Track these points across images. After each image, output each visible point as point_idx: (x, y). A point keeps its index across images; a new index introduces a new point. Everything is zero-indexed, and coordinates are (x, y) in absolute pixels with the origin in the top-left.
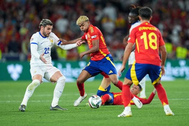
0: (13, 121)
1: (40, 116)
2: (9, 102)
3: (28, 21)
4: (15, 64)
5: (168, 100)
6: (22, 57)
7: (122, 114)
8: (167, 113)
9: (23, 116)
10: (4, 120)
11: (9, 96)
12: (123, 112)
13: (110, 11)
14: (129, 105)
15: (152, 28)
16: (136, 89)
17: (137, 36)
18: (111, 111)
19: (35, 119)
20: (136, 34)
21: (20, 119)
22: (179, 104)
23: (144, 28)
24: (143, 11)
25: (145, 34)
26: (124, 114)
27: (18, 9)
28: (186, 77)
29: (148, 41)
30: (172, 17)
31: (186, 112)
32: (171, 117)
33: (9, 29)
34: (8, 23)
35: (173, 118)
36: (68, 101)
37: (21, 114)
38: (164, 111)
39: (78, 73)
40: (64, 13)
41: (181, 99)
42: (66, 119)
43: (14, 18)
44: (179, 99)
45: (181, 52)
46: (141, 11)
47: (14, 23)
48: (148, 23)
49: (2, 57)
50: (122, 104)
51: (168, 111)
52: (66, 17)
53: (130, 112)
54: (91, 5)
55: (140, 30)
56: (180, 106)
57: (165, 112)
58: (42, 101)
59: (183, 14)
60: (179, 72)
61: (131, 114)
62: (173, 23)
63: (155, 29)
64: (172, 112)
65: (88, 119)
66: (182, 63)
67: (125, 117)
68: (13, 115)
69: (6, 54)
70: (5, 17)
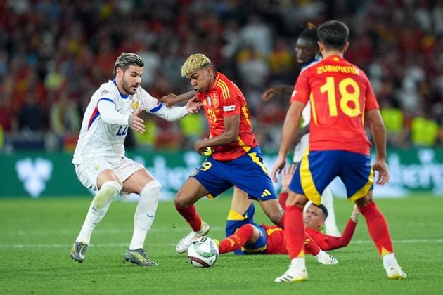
0: (30, 291)
1: (91, 280)
2: (21, 246)
3: (66, 57)
4: (34, 159)
5: (393, 241)
6: (51, 141)
7: (285, 276)
8: (390, 274)
9: (54, 281)
10: (9, 289)
11: (21, 233)
12: (288, 271)
13: (257, 34)
14: (302, 253)
15: (349, 68)
16: (316, 215)
17: (313, 85)
18: (260, 269)
19: (82, 288)
20: (309, 83)
21: (45, 286)
22: (418, 251)
23: (330, 68)
24: (327, 30)
25: (330, 81)
26: (288, 276)
27: (41, 28)
28: (434, 190)
29: (338, 97)
30: (402, 49)
31: (434, 270)
32: (399, 281)
33: (21, 76)
34: (17, 61)
35: (405, 285)
36: (158, 245)
37: (49, 275)
38: (383, 267)
39: (182, 179)
40: (149, 38)
41: (424, 241)
42: (155, 288)
43: (32, 51)
44: (419, 241)
45: (424, 130)
46: (324, 29)
47: (32, 62)
48: (339, 57)
49: (5, 142)
50: (286, 252)
51: (392, 269)
52: (153, 48)
53: (304, 270)
54: (213, 21)
55: (319, 72)
56: (420, 257)
57: (385, 271)
58: (99, 245)
59: (428, 42)
60: (417, 176)
61: (305, 275)
62: (402, 62)
63: (356, 71)
64: (402, 270)
65: (206, 287)
66: (426, 156)
67: (291, 283)
68: (30, 278)
69: (15, 135)
70: (10, 48)
